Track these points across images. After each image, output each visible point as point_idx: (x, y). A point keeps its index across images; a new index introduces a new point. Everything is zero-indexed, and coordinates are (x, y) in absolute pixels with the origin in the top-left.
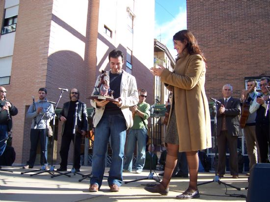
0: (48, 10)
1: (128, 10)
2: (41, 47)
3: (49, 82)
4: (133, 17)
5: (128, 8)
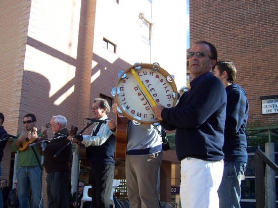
0: (25, 26)
1: (141, 16)
2: (16, 70)
3: (23, 111)
4: (151, 25)
5: (141, 14)
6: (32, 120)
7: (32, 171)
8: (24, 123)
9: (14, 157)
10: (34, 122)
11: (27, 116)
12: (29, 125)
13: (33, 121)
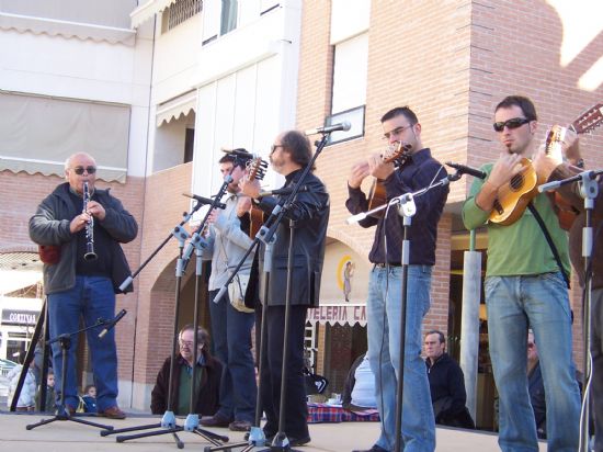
6: (523, 117)
7: (536, 291)
8: (499, 128)
9: (461, 268)
10: (532, 122)
11: (507, 103)
12: (515, 133)
13: (526, 122)
